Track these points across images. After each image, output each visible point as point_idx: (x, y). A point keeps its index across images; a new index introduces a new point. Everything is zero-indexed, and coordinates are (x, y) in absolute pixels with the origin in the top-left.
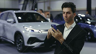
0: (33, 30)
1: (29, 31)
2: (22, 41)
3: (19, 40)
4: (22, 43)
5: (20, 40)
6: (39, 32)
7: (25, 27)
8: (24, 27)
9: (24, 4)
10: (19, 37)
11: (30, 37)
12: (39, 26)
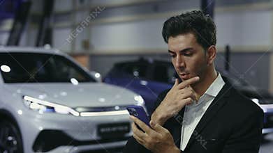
0: (53, 108)
1: (38, 110)
2: (15, 142)
3: (4, 138)
4: (15, 149)
5: (10, 138)
6: (70, 113)
7: (26, 98)
8: (23, 97)
9: (12, 32)
10: (7, 129)
11: (41, 129)
12: (64, 94)
